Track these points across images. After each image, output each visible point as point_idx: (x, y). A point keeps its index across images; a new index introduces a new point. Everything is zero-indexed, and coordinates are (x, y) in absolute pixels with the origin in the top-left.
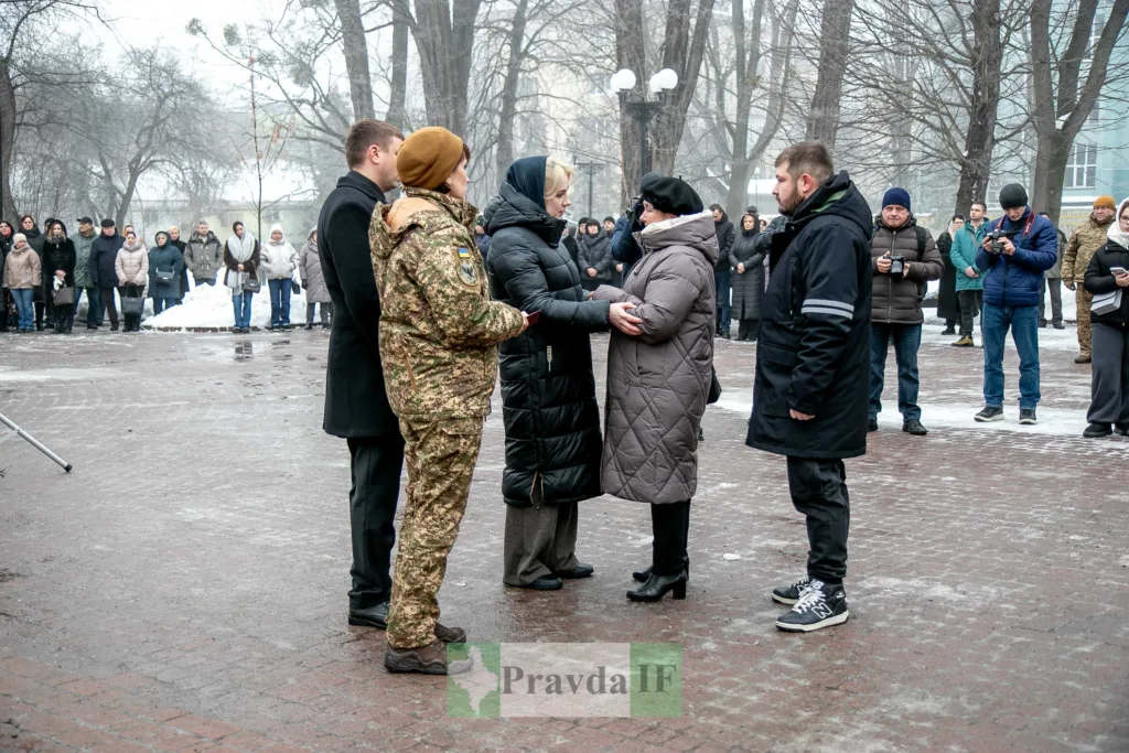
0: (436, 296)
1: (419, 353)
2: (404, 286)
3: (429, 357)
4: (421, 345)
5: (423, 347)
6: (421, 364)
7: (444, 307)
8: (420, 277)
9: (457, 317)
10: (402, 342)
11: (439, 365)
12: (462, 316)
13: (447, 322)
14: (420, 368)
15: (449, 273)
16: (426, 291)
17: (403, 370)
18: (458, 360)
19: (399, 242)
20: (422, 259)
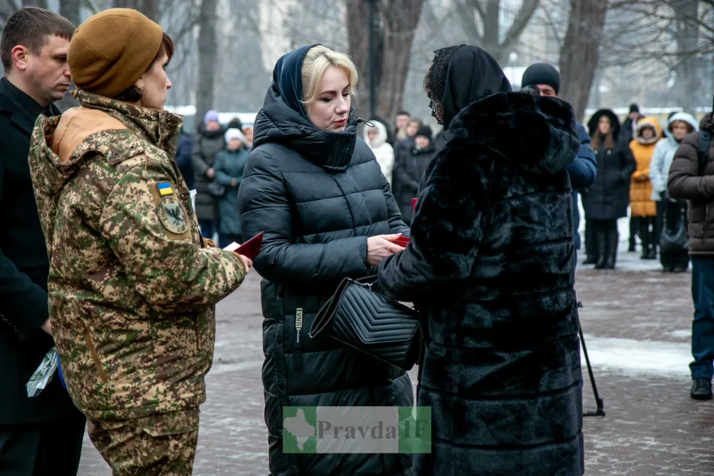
0: (133, 252)
1: (104, 326)
2: (81, 238)
3: (120, 331)
4: (108, 315)
5: (110, 318)
6: (108, 342)
7: (144, 266)
8: (107, 226)
9: (163, 279)
10: (81, 313)
11: (136, 341)
12: (172, 277)
13: (150, 286)
14: (107, 346)
15: (148, 220)
16: (116, 245)
17: (84, 349)
18: (160, 332)
19: (73, 177)
20: (108, 201)
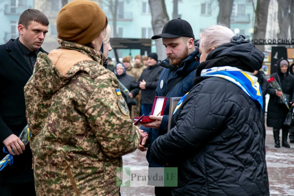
0: (104, 125)
1: (80, 165)
2: (74, 116)
3: (88, 168)
4: (83, 159)
5: (84, 161)
6: (81, 173)
7: (109, 132)
8: (90, 111)
9: (118, 140)
10: (66, 158)
11: (96, 173)
12: (123, 139)
13: (111, 143)
14: (80, 176)
15: (114, 107)
16: (94, 121)
17: (65, 178)
18: (107, 168)
19: (67, 84)
20: (91, 97)
